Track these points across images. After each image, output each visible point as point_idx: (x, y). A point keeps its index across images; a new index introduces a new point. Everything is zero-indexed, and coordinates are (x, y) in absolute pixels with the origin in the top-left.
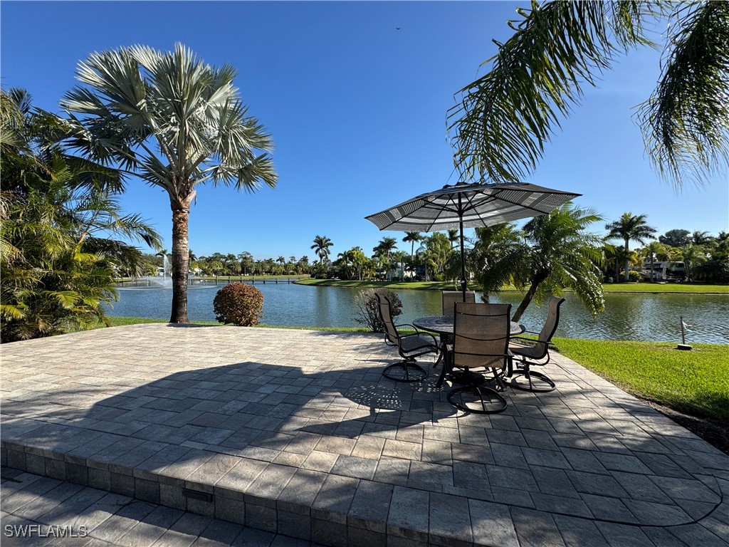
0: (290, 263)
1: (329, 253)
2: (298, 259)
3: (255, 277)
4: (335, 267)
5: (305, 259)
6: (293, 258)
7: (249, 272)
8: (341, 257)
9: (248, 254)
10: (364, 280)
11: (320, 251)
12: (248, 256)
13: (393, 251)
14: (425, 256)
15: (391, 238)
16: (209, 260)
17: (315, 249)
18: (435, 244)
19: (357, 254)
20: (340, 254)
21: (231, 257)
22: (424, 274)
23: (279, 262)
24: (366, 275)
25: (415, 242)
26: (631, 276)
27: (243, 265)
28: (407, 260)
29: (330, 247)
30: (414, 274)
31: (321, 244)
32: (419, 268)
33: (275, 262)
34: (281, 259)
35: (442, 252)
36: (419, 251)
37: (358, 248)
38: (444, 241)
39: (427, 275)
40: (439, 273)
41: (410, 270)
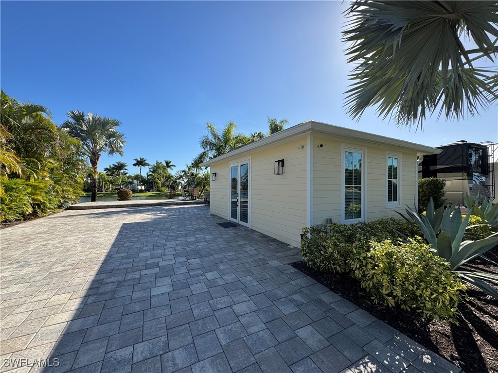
14: (153, 177)
18: (159, 170)
22: (152, 188)
24: (108, 188)
25: (142, 166)
30: (143, 188)
32: (149, 184)
35: (163, 175)
38: (164, 168)
39: (154, 188)
40: (162, 187)
41: (142, 185)
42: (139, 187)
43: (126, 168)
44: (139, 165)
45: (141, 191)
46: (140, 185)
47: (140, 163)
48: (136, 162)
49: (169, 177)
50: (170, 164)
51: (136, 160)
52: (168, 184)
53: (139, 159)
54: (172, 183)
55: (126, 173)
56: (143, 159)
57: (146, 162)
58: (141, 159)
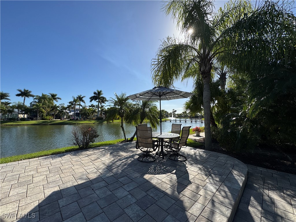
14: (38, 106)
15: (4, 92)
18: (44, 101)
25: (26, 97)
38: (50, 99)
39: (38, 117)
40: (46, 116)
41: (25, 114)
42: (21, 116)
43: (8, 98)
44: (22, 96)
45: (23, 119)
46: (22, 114)
47: (25, 94)
48: (19, 93)
49: (55, 108)
50: (57, 97)
51: (20, 91)
52: (53, 113)
53: (23, 91)
54: (59, 113)
55: (9, 103)
56: (27, 90)
57: (31, 93)
58: (25, 90)
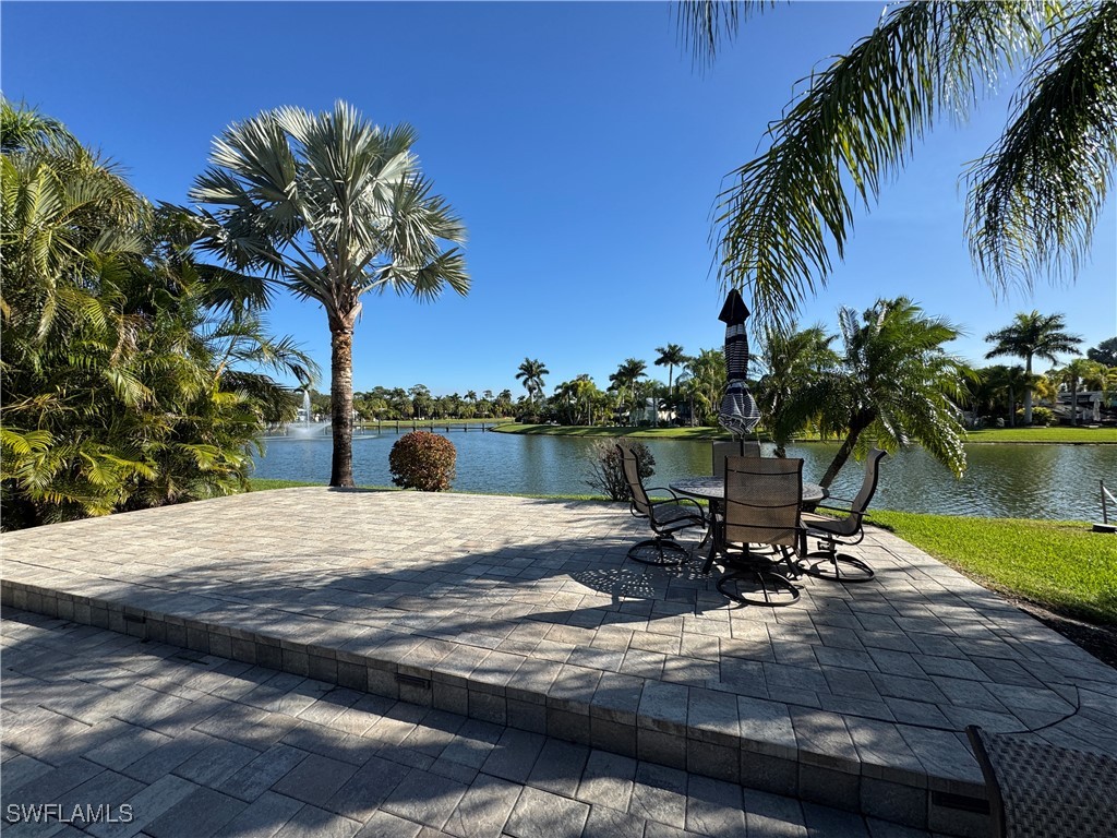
0: (484, 400)
1: (543, 385)
2: (496, 395)
3: (435, 422)
4: (552, 406)
5: (506, 395)
6: (488, 393)
7: (425, 414)
8: (560, 391)
9: (423, 387)
10: (596, 425)
11: (530, 383)
12: (424, 391)
13: (641, 379)
14: (690, 387)
15: (637, 360)
16: (367, 397)
17: (523, 378)
18: (706, 369)
19: (585, 385)
20: (558, 387)
21: (399, 393)
22: (689, 416)
23: (468, 399)
24: (600, 418)
25: (674, 366)
26: (1036, 415)
27: (415, 404)
28: (662, 393)
29: (542, 376)
30: (673, 416)
31: (531, 371)
32: (681, 407)
33: (462, 399)
34: (472, 395)
35: (716, 381)
36: (681, 380)
37: (586, 376)
39: (693, 416)
40: (714, 414)
42: (664, 415)
43: (643, 371)
44: (667, 363)
45: (664, 424)
46: (666, 410)
47: (670, 356)
48: (660, 356)
51: (660, 350)
53: (667, 349)
56: (676, 346)
57: (681, 353)
58: (670, 346)
